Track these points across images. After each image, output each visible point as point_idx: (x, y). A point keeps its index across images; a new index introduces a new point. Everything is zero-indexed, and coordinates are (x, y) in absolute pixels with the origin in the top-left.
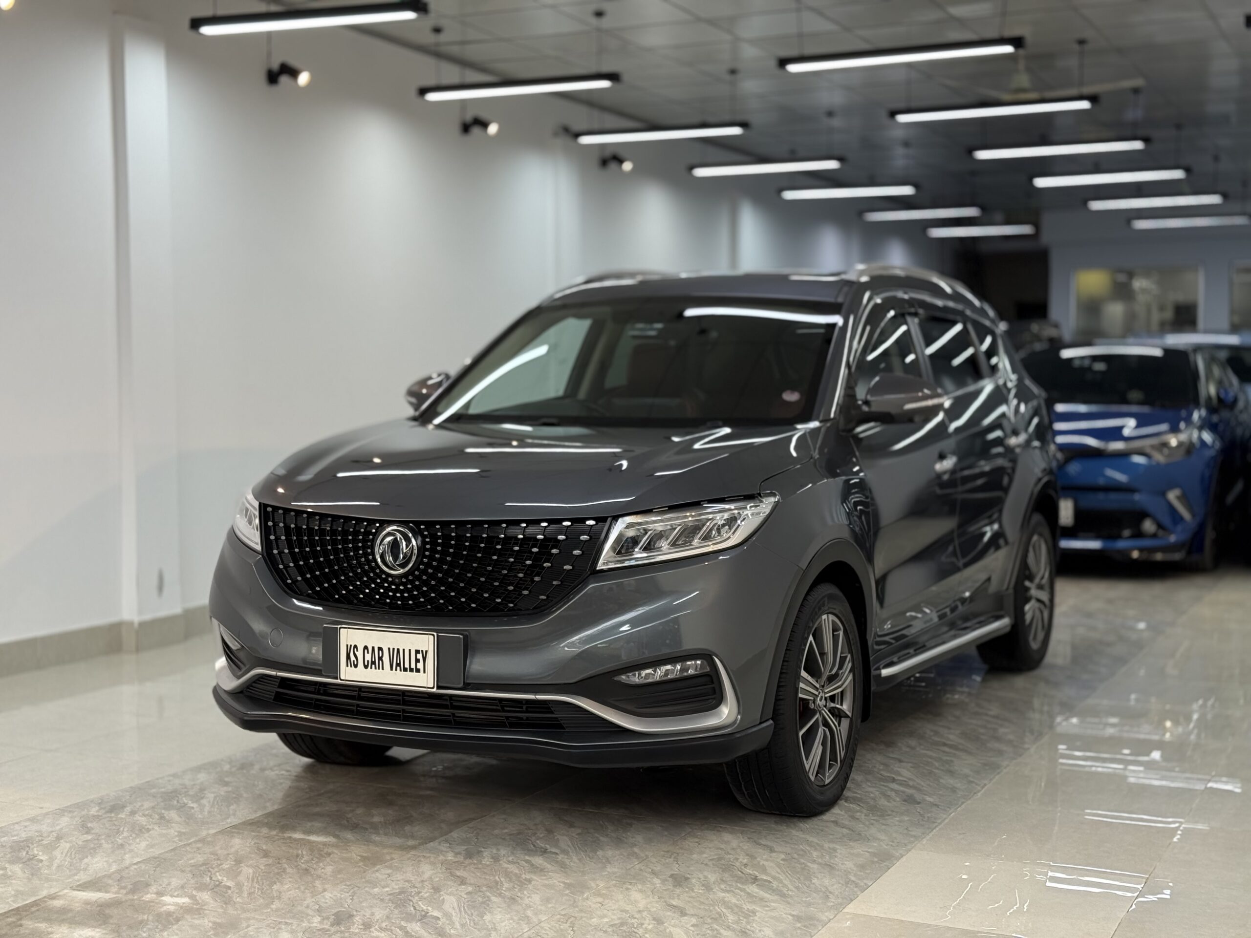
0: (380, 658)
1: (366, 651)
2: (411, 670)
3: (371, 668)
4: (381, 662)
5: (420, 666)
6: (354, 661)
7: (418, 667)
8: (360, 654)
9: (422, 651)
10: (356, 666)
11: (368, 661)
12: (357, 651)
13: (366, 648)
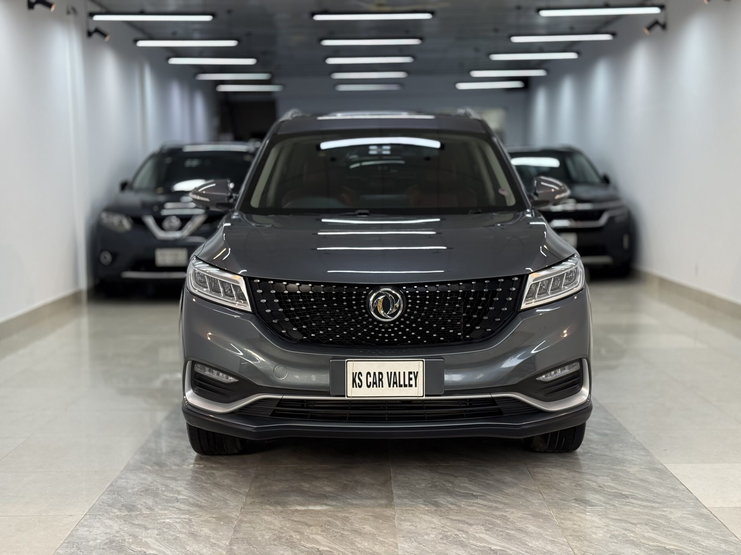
0: (380, 380)
1: (369, 375)
2: (405, 386)
3: (373, 387)
4: (381, 382)
5: (413, 382)
6: (359, 383)
7: (411, 384)
8: (363, 378)
9: (414, 372)
10: (360, 387)
11: (370, 383)
12: (361, 376)
13: (369, 373)
